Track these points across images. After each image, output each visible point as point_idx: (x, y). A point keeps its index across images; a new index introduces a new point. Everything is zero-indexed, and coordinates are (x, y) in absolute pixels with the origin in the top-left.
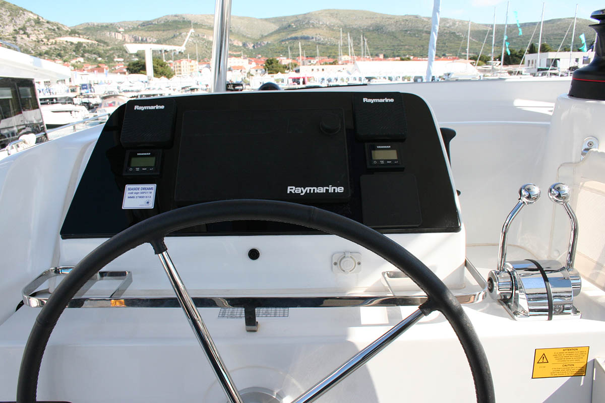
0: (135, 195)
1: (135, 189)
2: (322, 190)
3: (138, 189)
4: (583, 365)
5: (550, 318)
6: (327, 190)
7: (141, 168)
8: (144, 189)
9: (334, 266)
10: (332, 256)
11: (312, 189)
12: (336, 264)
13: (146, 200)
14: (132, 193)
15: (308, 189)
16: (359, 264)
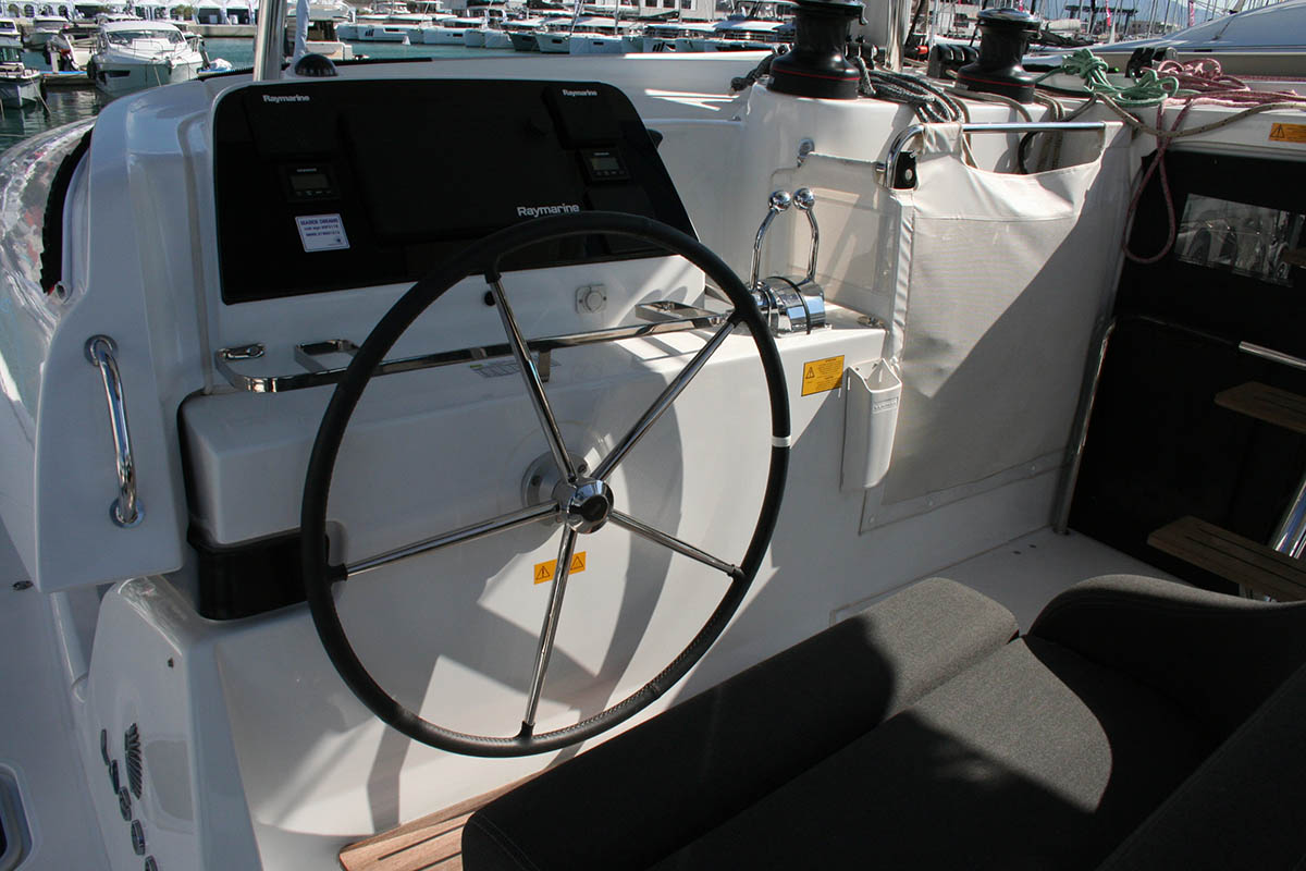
0: (315, 231)
1: (311, 222)
2: (555, 210)
3: (316, 222)
4: (839, 375)
5: (808, 333)
6: (562, 210)
7: (314, 190)
8: (324, 221)
9: (579, 305)
10: (576, 292)
11: (545, 209)
12: (581, 301)
13: (332, 237)
14: (310, 229)
15: (541, 209)
16: (605, 299)
